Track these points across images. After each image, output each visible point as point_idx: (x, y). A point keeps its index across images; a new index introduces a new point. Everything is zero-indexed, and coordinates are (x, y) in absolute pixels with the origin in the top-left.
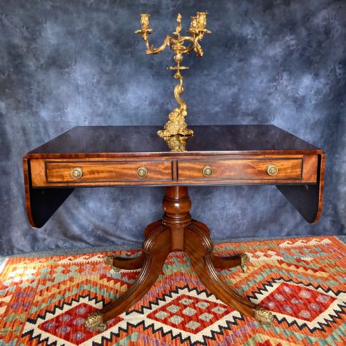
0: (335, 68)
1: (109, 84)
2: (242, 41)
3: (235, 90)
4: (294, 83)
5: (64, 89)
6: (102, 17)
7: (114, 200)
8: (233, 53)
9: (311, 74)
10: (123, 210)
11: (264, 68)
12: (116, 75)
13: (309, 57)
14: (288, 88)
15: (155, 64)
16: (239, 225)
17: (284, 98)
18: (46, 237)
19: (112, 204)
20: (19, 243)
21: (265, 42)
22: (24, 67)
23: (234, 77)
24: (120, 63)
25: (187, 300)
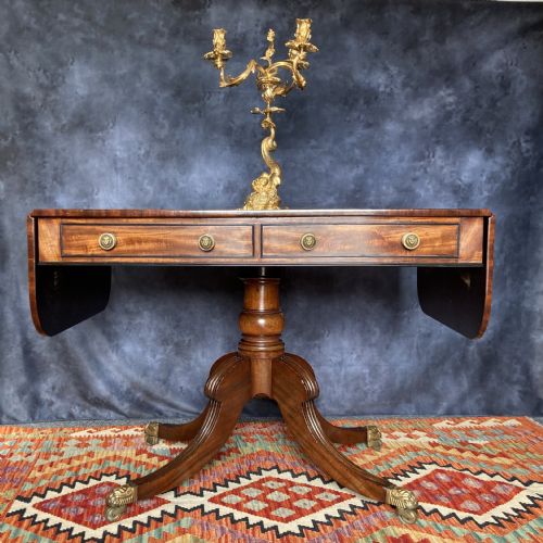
0: (519, 141)
1: (164, 158)
2: (371, 96)
3: (360, 170)
4: (454, 163)
5: (94, 164)
6: (157, 56)
7: (165, 342)
8: (355, 114)
9: (481, 149)
10: (178, 359)
11: (405, 138)
12: (174, 143)
13: (477, 124)
14: (445, 170)
15: (235, 128)
16: (366, 393)
17: (438, 186)
18: (54, 399)
19: (161, 349)
20: (10, 407)
21: (407, 98)
22: (37, 128)
23: (357, 151)
24: (182, 126)
25: (275, 483)
